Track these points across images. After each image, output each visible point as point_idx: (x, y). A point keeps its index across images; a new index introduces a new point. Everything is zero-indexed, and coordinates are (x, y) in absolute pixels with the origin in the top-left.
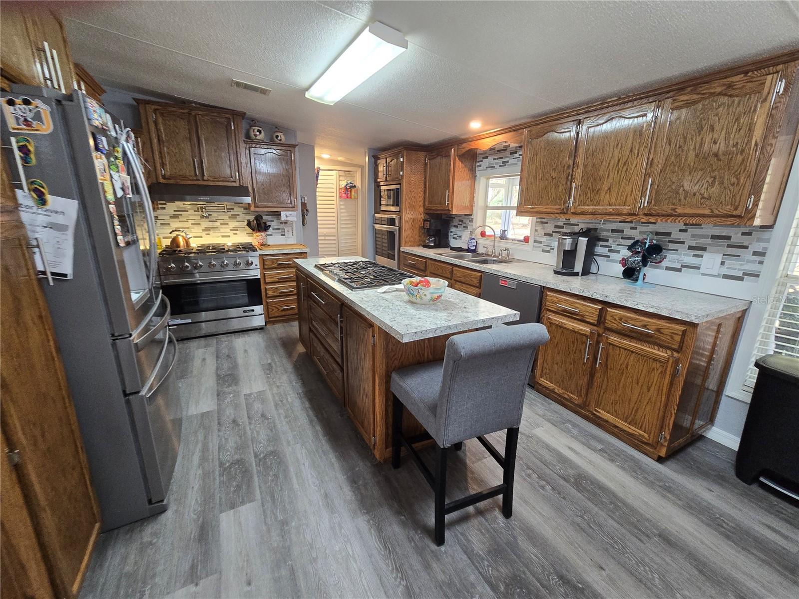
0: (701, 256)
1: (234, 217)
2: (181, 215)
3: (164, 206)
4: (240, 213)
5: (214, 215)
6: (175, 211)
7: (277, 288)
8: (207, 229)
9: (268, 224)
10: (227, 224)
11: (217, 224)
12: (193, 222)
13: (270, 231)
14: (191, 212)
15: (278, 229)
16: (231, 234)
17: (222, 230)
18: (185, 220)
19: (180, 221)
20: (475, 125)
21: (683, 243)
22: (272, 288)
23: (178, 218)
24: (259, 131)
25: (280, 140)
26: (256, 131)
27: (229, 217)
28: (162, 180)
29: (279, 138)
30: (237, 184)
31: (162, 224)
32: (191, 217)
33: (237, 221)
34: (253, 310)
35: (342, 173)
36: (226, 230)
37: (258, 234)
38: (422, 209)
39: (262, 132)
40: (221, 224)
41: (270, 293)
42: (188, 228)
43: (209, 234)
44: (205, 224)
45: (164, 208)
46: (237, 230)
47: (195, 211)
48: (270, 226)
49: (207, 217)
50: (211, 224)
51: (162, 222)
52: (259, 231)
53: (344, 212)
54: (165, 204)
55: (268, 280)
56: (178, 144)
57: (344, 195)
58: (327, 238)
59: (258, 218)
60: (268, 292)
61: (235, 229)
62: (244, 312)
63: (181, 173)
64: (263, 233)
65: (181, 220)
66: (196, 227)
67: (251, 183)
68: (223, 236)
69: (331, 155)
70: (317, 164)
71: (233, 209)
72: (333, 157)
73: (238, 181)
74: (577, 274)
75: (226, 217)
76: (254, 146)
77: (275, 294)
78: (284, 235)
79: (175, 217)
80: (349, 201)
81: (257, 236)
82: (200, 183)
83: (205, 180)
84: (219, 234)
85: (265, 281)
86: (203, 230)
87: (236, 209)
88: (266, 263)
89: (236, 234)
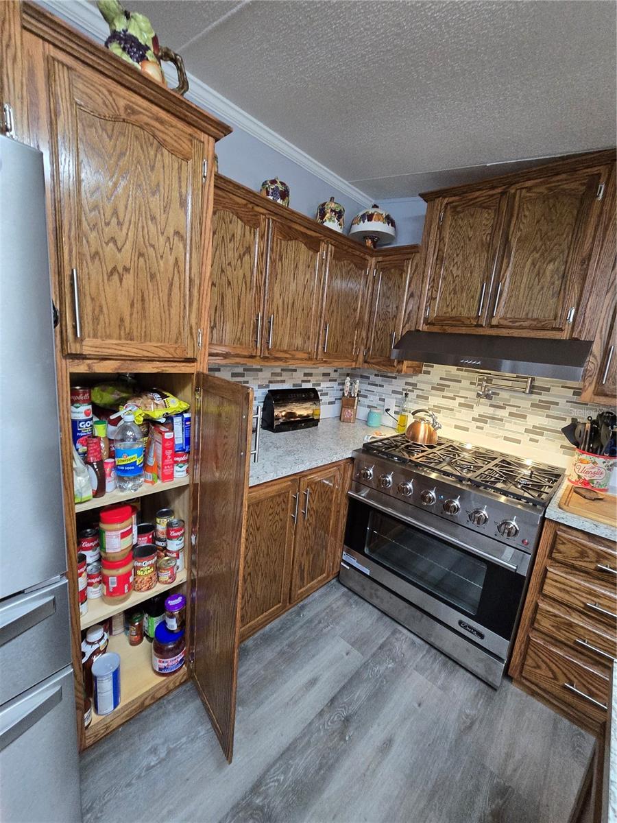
1: (544, 406)
2: (449, 386)
3: (429, 369)
4: (562, 402)
5: (504, 395)
6: (441, 379)
7: (571, 625)
8: (482, 419)
10: (524, 417)
11: (500, 413)
12: (462, 400)
14: (465, 383)
16: (526, 437)
17: (507, 426)
18: (451, 395)
19: (443, 397)
22: (556, 616)
23: (443, 390)
27: (533, 405)
28: (422, 327)
30: (565, 335)
31: (418, 396)
32: (462, 393)
33: (548, 416)
34: (482, 636)
36: (515, 428)
37: (587, 456)
40: (511, 414)
42: (452, 410)
43: (482, 428)
44: (483, 408)
45: (428, 373)
46: (542, 434)
47: (471, 383)
49: (488, 397)
50: (491, 411)
51: (420, 393)
54: (433, 367)
55: (548, 589)
59: (604, 421)
60: (538, 617)
61: (538, 431)
62: (460, 623)
63: (453, 314)
64: (598, 460)
65: (445, 394)
66: (464, 410)
67: (605, 333)
68: (506, 439)
71: (548, 390)
73: (568, 328)
75: (525, 403)
77: (561, 636)
79: (439, 388)
81: (582, 461)
82: (481, 331)
83: (492, 326)
84: (502, 433)
85: (541, 589)
86: (474, 419)
87: (554, 390)
88: (561, 547)
89: (537, 441)
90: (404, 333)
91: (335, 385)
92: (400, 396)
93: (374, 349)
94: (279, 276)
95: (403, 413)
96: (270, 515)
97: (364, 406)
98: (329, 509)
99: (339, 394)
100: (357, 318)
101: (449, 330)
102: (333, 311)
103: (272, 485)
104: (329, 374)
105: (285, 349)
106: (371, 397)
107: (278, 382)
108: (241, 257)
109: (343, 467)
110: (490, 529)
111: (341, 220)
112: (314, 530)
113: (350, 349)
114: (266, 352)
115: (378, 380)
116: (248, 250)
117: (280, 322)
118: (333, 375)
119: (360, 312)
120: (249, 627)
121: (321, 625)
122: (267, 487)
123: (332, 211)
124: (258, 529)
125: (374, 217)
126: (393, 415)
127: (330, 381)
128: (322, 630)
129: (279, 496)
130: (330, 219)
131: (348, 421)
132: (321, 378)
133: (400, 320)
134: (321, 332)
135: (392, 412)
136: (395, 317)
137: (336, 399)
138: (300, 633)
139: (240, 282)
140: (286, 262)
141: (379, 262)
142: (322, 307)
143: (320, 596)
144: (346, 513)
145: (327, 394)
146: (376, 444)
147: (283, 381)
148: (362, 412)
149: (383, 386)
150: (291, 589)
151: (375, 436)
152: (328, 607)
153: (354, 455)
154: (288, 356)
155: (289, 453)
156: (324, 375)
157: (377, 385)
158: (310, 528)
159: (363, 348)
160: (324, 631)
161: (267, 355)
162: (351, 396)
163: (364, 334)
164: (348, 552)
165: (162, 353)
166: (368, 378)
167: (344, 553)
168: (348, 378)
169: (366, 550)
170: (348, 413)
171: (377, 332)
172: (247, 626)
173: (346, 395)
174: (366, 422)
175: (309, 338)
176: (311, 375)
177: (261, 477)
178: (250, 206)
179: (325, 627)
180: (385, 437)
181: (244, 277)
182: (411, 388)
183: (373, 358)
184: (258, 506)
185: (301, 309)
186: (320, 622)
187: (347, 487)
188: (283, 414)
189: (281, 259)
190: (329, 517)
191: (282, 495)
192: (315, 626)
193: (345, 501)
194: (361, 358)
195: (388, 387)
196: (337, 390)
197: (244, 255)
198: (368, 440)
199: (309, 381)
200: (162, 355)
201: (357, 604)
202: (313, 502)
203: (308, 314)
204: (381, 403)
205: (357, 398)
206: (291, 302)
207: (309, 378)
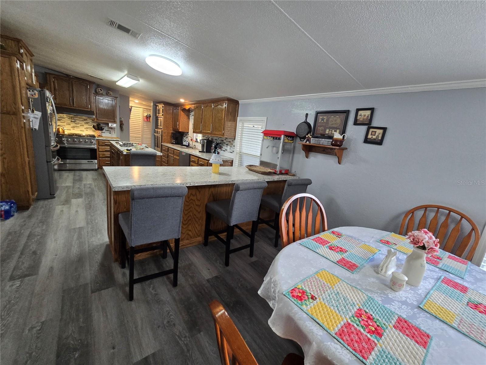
0: (227, 147)
1: (87, 123)
2: (62, 119)
4: (90, 122)
5: (78, 121)
6: (59, 118)
7: (104, 154)
8: (74, 127)
9: (103, 128)
10: (83, 126)
11: (78, 125)
12: (67, 123)
13: (104, 131)
14: (67, 119)
15: (108, 131)
16: (85, 130)
17: (80, 128)
18: (63, 122)
20: (182, 101)
21: (225, 143)
22: (102, 154)
23: (60, 121)
24: (101, 90)
25: (110, 94)
26: (99, 89)
27: (85, 123)
29: (110, 93)
30: (89, 110)
32: (66, 121)
33: (88, 125)
34: (92, 162)
35: (145, 110)
36: (82, 128)
37: (98, 131)
38: (171, 129)
39: (102, 90)
40: (80, 125)
41: (101, 156)
42: (64, 125)
43: (74, 129)
44: (73, 124)
46: (88, 129)
48: (104, 129)
49: (74, 122)
50: (76, 125)
52: (98, 130)
53: (146, 128)
55: (100, 150)
57: (146, 120)
58: (136, 138)
59: (98, 125)
61: (87, 128)
62: (88, 162)
63: (63, 103)
64: (100, 131)
65: (61, 121)
66: (68, 125)
67: (95, 110)
68: (81, 131)
69: (139, 101)
70: (131, 104)
71: (87, 120)
72: (140, 102)
73: (89, 109)
74: (204, 152)
75: (83, 123)
76: (98, 95)
77: (103, 156)
78: (111, 133)
80: (149, 123)
81: (97, 132)
82: (72, 108)
83: (74, 107)
84: (79, 130)
85: (99, 150)
86: (72, 127)
87: (88, 120)
88: (100, 143)
89: (87, 130)
101: (63, 106)
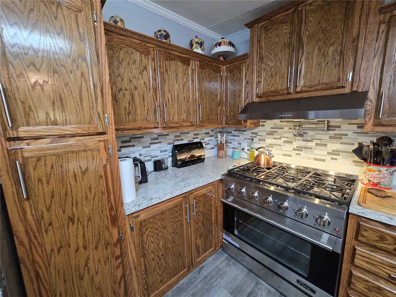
1: (339, 137)
2: (276, 132)
3: (264, 123)
4: (350, 134)
5: (311, 133)
6: (271, 128)
8: (299, 149)
10: (326, 145)
11: (310, 144)
12: (285, 139)
14: (286, 129)
16: (329, 157)
17: (315, 152)
18: (279, 137)
19: (274, 138)
22: (367, 281)
23: (273, 135)
27: (330, 137)
28: (255, 100)
31: (259, 140)
32: (285, 135)
33: (341, 143)
34: (314, 292)
36: (321, 152)
37: (373, 167)
40: (317, 144)
42: (280, 145)
43: (299, 154)
44: (298, 142)
45: (263, 126)
46: (339, 155)
47: (290, 129)
49: (301, 135)
50: (304, 144)
51: (260, 137)
52: (376, 163)
54: (265, 122)
55: (357, 261)
56: (276, 55)
59: (383, 142)
60: (353, 280)
61: (336, 153)
62: (298, 281)
63: (273, 89)
65: (275, 136)
66: (287, 145)
68: (315, 159)
71: (339, 127)
73: (348, 86)
75: (325, 136)
79: (270, 133)
81: (370, 170)
82: (290, 97)
83: (298, 93)
84: (312, 156)
85: (352, 262)
86: (294, 149)
87: (343, 127)
88: (364, 233)
89: (336, 159)
90: (245, 105)
91: (213, 138)
92: (249, 141)
93: (230, 116)
94: (167, 81)
95: (252, 150)
96: (171, 219)
97: (230, 148)
98: (210, 210)
99: (216, 143)
100: (219, 100)
101: (272, 99)
102: (203, 98)
103: (171, 201)
104: (208, 133)
105: (176, 121)
106: (234, 143)
107: (179, 140)
108: (141, 73)
109: (216, 185)
110: (310, 221)
111: (202, 47)
112: (203, 223)
113: (216, 117)
114: (164, 124)
115: (236, 133)
116: (145, 68)
117: (171, 107)
118: (211, 133)
119: (220, 97)
120: (166, 286)
121: (213, 280)
122: (168, 202)
123: (196, 43)
124: (165, 228)
125: (222, 43)
126: (247, 152)
127: (210, 136)
128: (212, 284)
129: (176, 207)
130: (196, 48)
131: (222, 157)
132: (205, 135)
133: (242, 97)
134: (197, 110)
135: (246, 150)
136: (239, 96)
137: (214, 146)
138: (199, 286)
139: (142, 87)
140: (170, 73)
141: (227, 68)
142: (196, 96)
143: (213, 260)
144: (222, 211)
145: (209, 144)
146: (236, 170)
147: (182, 140)
148: (229, 152)
149: (239, 136)
150: (192, 259)
151: (236, 165)
152: (217, 267)
153: (223, 177)
154: (178, 125)
155: (183, 180)
156: (206, 133)
157: (236, 136)
158: (200, 223)
159: (224, 116)
160: (214, 284)
161: (165, 126)
162: (222, 144)
163: (224, 109)
164: (226, 234)
165: (79, 131)
166: (231, 132)
167: (224, 234)
168: (219, 134)
169: (236, 233)
170: (222, 152)
171: (231, 107)
172: (165, 285)
173: (219, 143)
174: (232, 157)
175: (190, 114)
176: (198, 134)
177: (161, 198)
178: (144, 44)
179: (215, 281)
180: (242, 165)
181: (145, 83)
182: (255, 135)
183: (231, 121)
184: (162, 214)
185: (183, 99)
186: (212, 278)
187: (221, 196)
188: (189, 156)
189: (167, 71)
190: (211, 215)
191: (179, 206)
192: (209, 280)
193: (220, 204)
194: (224, 122)
195: (242, 137)
196: (215, 141)
197: (143, 71)
198: (231, 167)
199: (197, 138)
200: (80, 132)
201: (234, 264)
202: (200, 207)
203: (188, 101)
204: (239, 145)
205: (225, 144)
206: (176, 95)
207: (197, 136)
